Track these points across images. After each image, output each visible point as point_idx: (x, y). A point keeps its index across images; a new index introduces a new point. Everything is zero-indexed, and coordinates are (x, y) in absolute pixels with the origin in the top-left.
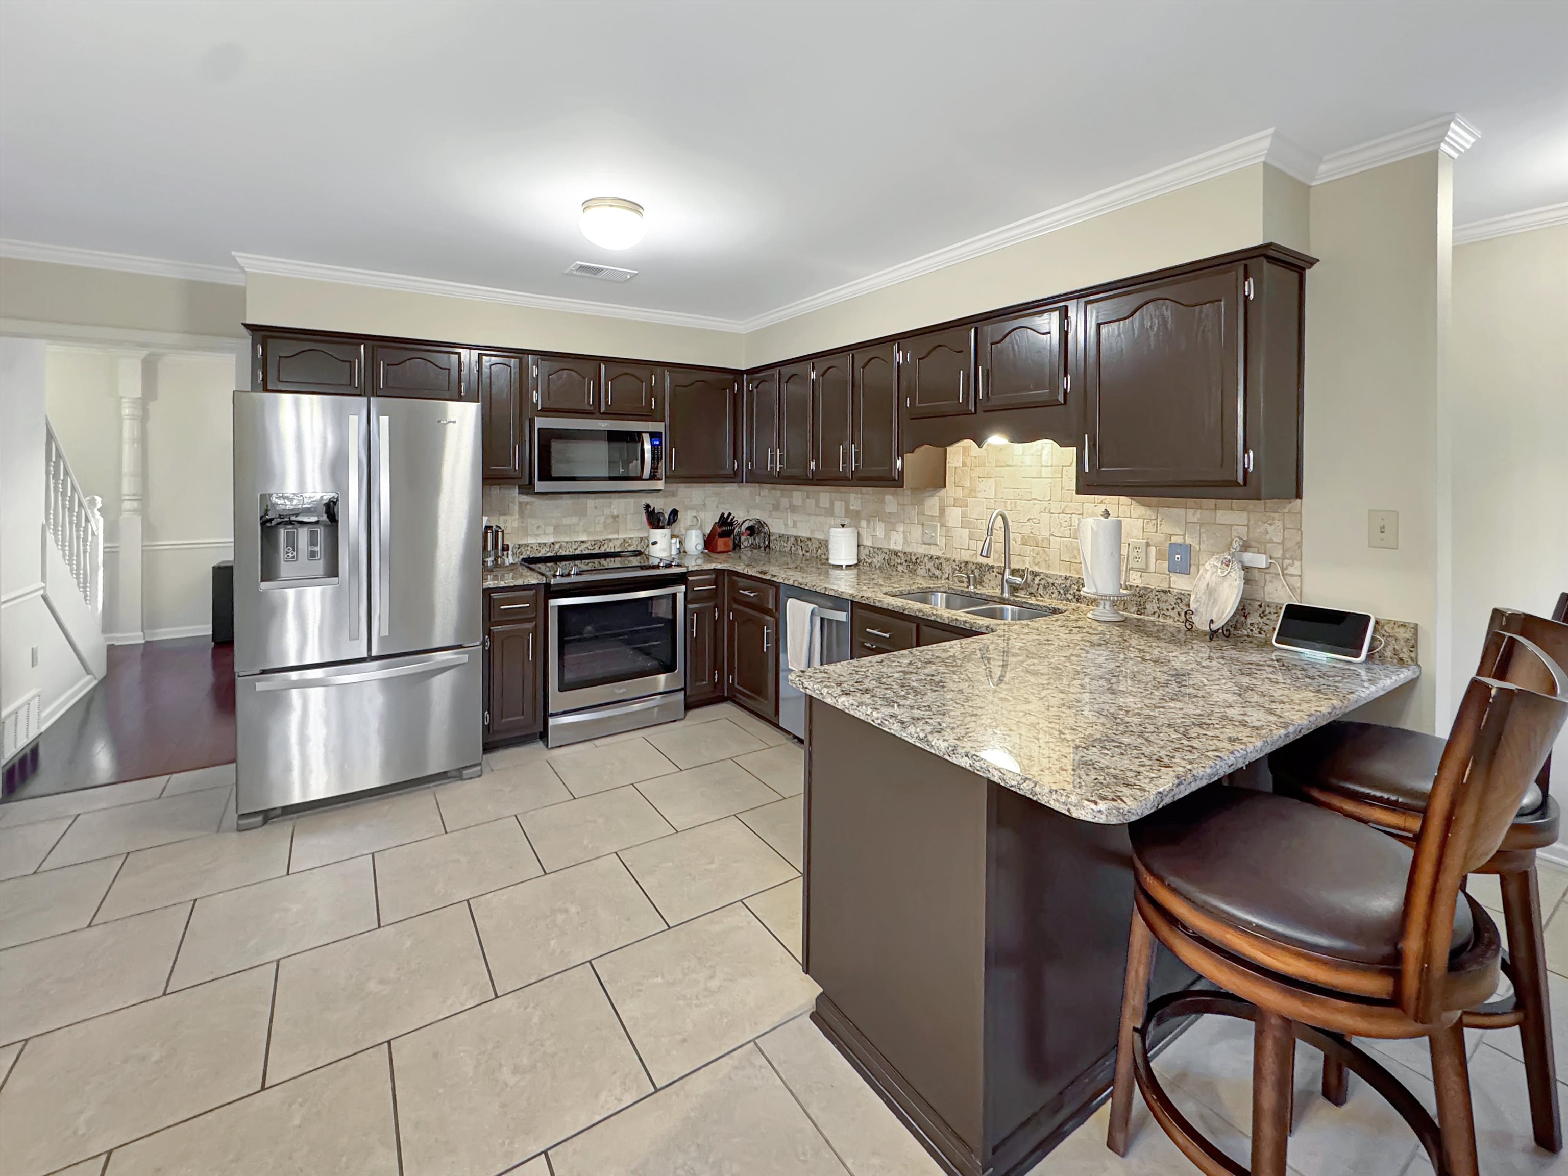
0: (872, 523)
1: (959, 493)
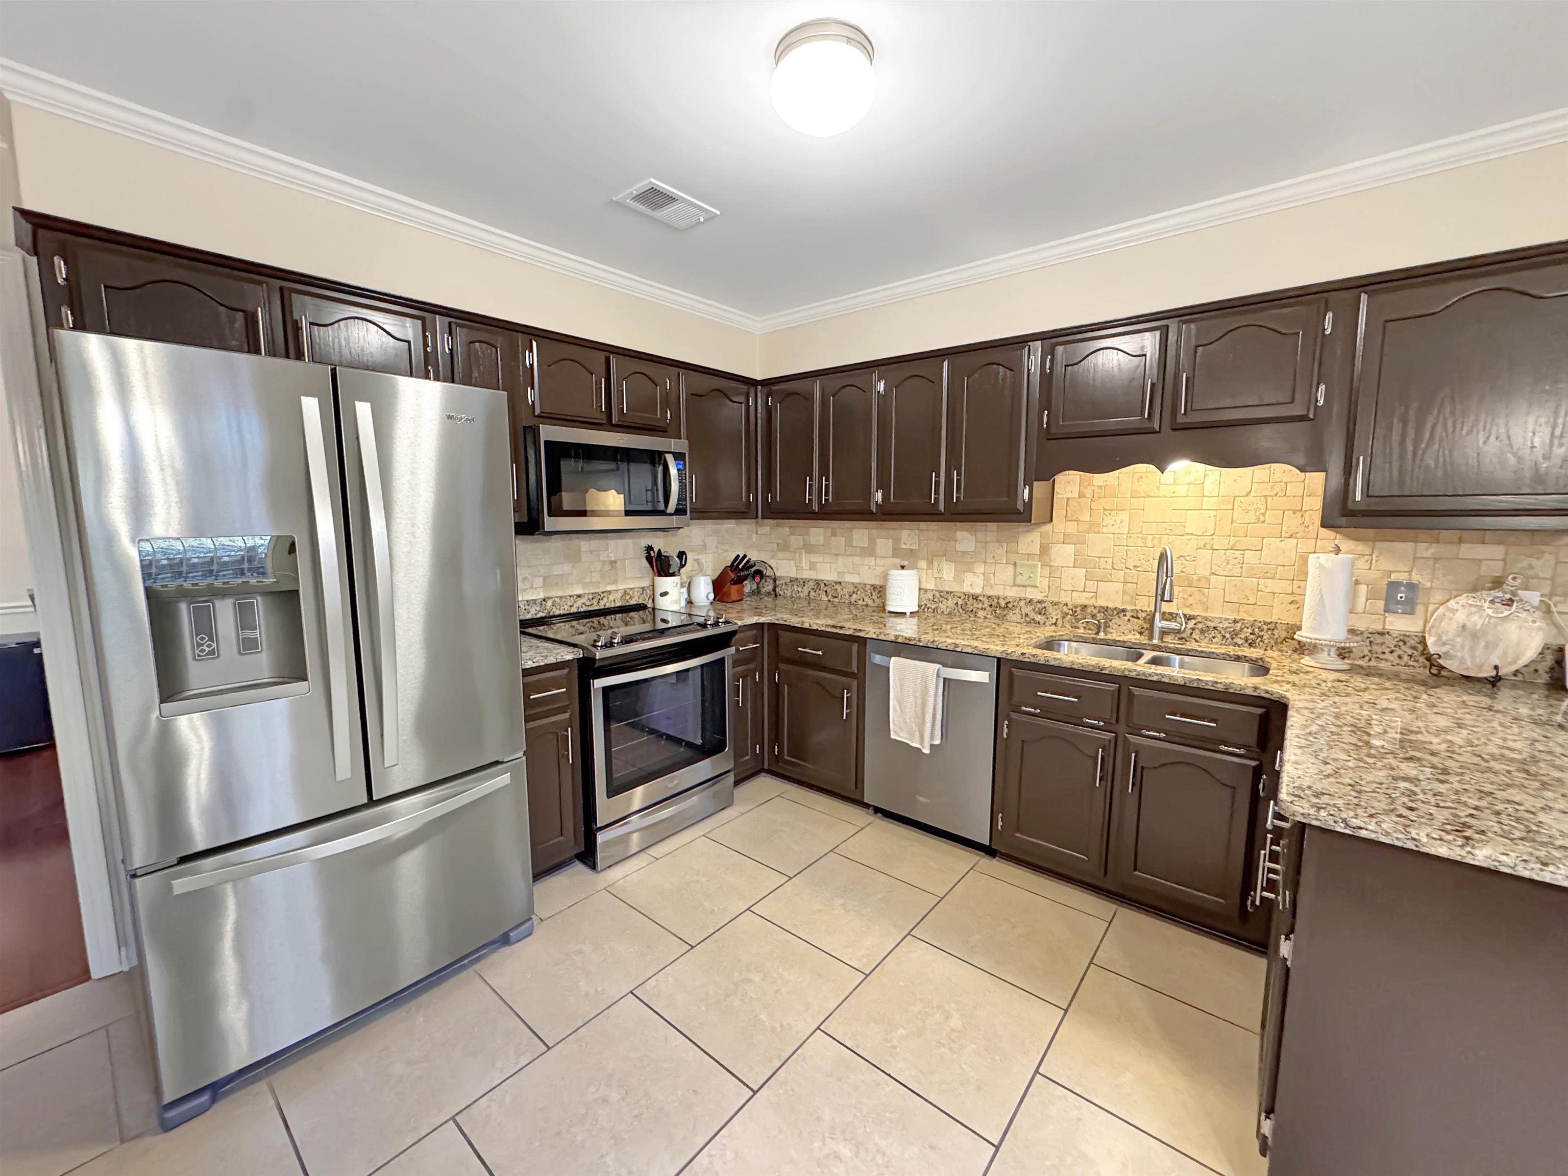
0: (935, 564)
1: (1072, 528)
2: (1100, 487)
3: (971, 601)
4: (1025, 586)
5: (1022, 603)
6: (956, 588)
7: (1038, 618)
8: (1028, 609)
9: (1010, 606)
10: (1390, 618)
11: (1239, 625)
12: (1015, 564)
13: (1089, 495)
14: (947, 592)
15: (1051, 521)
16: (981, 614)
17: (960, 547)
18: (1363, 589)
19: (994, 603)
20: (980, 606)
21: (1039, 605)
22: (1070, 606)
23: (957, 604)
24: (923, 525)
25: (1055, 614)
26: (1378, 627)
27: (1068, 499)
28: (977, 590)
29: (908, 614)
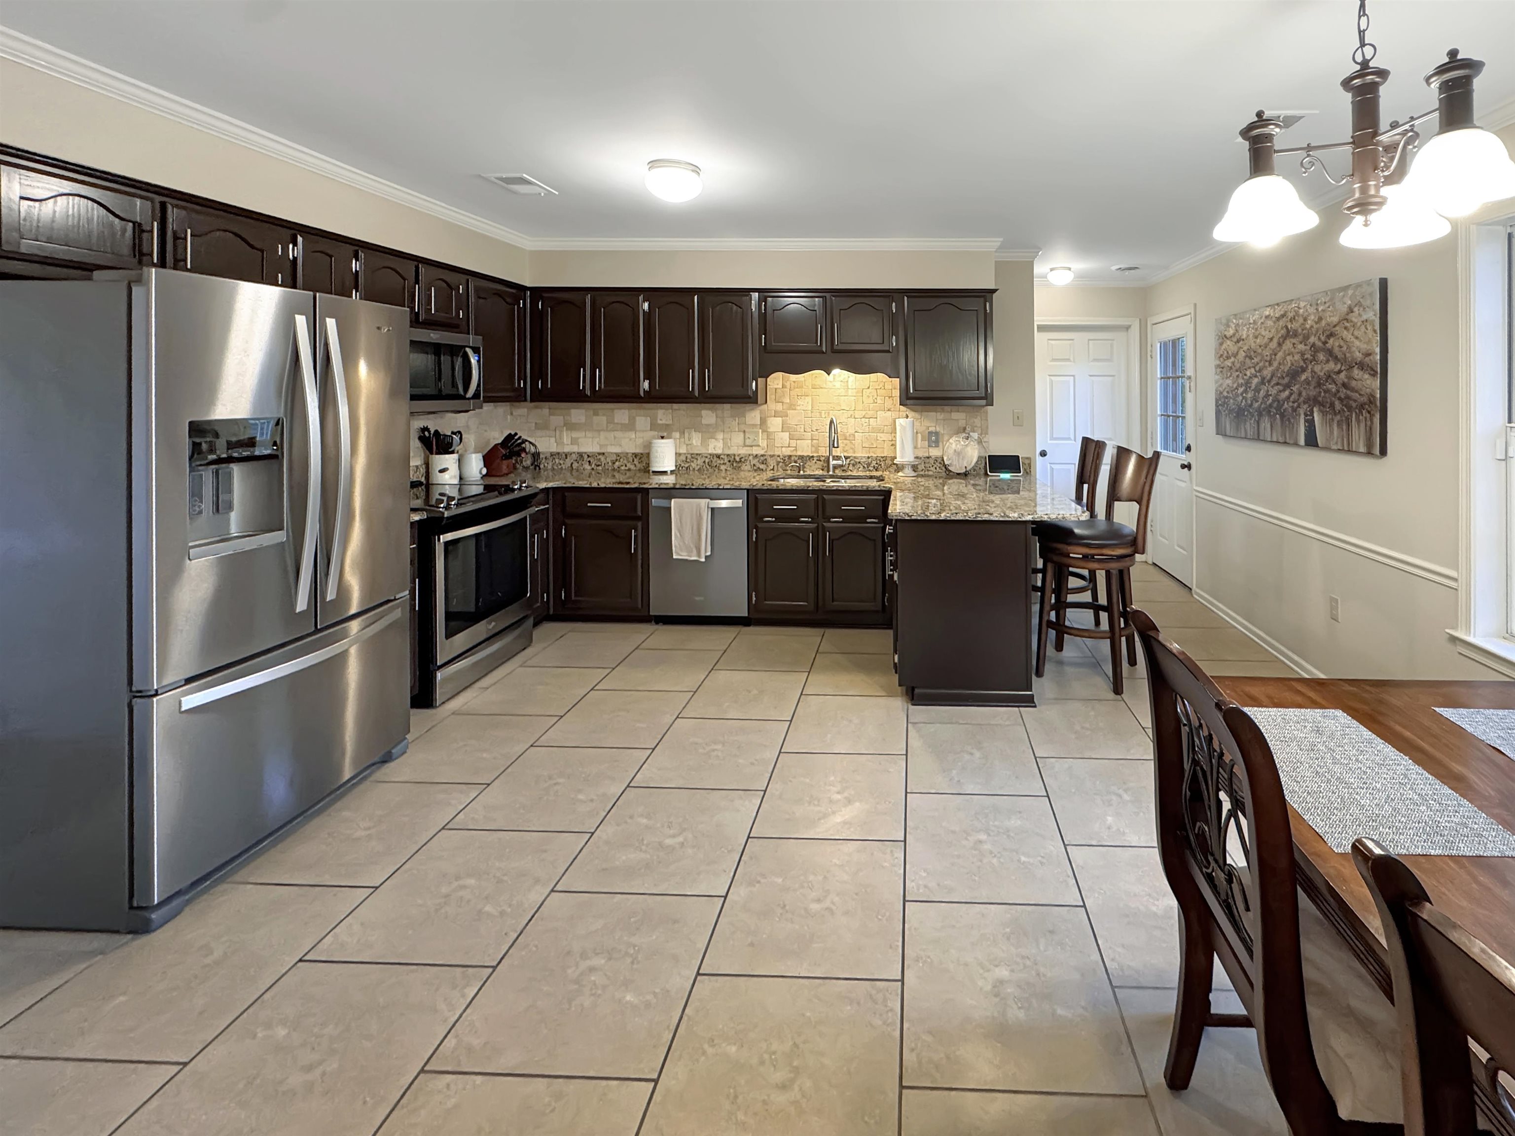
0: (686, 435)
1: (779, 407)
2: (794, 382)
3: (715, 459)
4: (752, 446)
5: (751, 458)
6: (702, 451)
7: (762, 466)
8: (755, 462)
9: (743, 460)
10: (931, 450)
11: (870, 459)
12: (744, 432)
13: (788, 387)
14: (697, 454)
15: (766, 402)
16: (723, 467)
17: (704, 421)
18: (919, 435)
19: (732, 459)
20: (722, 462)
21: (762, 458)
22: (781, 457)
23: (704, 462)
24: (675, 406)
25: (772, 463)
26: (927, 455)
27: (776, 389)
28: (719, 451)
29: (669, 472)
